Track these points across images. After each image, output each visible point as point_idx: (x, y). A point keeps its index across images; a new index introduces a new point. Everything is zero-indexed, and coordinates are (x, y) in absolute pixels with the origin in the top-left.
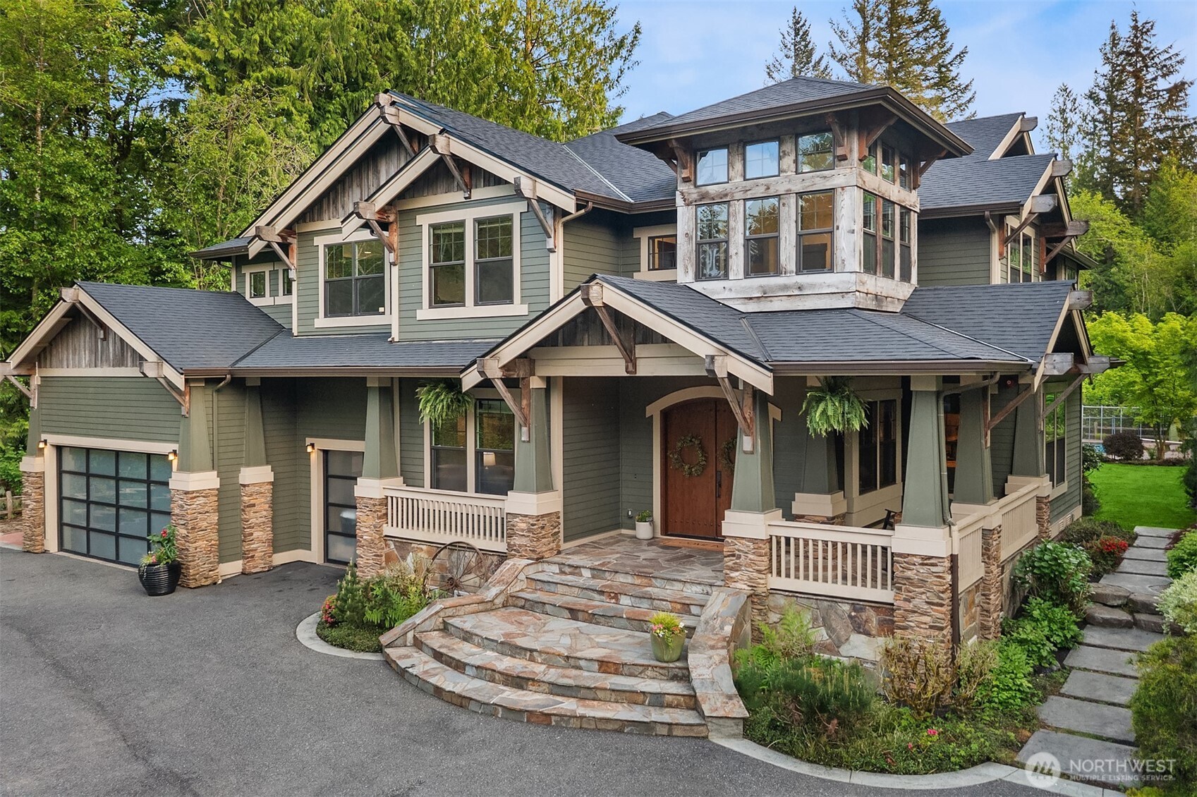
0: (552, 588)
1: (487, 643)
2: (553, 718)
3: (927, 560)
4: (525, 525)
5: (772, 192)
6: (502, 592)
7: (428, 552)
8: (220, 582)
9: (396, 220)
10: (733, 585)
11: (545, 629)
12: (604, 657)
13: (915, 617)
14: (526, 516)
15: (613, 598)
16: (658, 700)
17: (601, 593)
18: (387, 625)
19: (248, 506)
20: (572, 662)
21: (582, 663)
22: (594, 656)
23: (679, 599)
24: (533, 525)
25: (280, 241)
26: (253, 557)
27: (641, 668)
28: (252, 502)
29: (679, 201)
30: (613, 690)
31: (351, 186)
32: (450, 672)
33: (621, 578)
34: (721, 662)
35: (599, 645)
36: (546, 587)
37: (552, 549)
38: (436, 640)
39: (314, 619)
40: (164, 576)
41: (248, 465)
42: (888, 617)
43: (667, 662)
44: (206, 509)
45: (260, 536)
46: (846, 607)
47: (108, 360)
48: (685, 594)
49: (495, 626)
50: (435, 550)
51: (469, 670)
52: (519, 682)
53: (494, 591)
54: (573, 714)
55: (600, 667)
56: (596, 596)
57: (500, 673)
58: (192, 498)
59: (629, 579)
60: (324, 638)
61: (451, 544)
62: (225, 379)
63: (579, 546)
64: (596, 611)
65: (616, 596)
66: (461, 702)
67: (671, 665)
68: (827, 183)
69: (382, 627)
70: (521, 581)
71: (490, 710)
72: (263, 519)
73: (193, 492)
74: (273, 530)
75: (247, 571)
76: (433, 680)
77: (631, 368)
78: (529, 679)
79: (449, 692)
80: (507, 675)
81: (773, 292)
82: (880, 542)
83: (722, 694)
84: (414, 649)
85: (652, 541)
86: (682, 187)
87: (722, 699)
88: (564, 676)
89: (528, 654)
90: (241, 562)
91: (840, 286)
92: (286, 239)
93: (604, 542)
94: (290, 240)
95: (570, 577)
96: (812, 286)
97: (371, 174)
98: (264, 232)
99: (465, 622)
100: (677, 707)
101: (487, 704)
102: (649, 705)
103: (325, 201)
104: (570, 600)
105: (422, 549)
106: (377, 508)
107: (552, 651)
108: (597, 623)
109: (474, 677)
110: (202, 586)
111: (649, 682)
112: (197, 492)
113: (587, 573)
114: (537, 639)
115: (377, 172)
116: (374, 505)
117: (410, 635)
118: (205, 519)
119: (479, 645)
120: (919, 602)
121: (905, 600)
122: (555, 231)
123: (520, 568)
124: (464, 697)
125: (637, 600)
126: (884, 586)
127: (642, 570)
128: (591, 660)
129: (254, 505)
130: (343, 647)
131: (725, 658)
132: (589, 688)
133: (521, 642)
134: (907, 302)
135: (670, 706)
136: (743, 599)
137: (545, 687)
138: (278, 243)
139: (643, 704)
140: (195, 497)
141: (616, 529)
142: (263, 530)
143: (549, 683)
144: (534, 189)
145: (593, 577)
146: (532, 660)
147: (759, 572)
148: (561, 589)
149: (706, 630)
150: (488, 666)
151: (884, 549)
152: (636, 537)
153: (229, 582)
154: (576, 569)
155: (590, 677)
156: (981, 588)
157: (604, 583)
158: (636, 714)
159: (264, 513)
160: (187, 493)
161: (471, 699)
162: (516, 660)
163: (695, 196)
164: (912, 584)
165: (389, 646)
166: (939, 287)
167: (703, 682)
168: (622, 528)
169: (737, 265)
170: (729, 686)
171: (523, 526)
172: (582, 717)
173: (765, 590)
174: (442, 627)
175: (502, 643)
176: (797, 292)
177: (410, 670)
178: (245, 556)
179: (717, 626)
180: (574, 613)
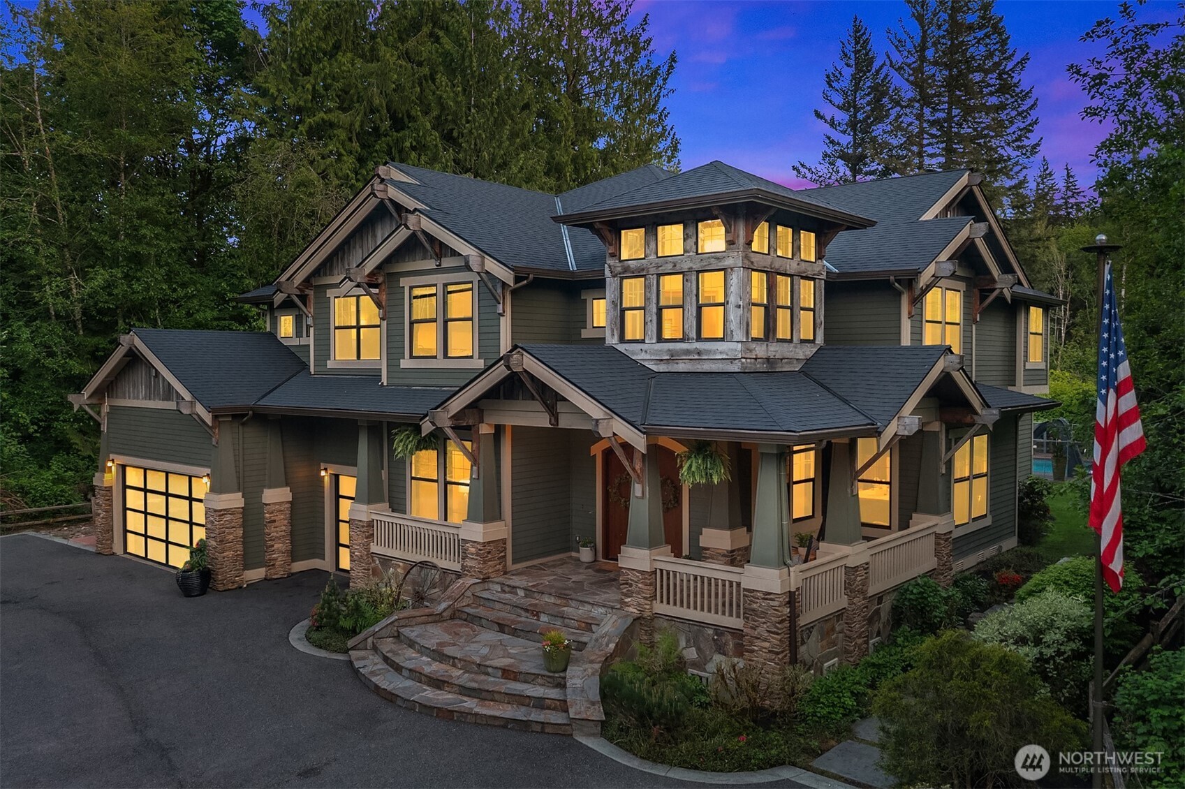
0: (491, 604)
1: (423, 650)
2: (455, 714)
3: (767, 595)
4: (474, 550)
5: (677, 269)
6: (449, 606)
7: (404, 569)
8: (245, 586)
9: (384, 282)
10: (626, 609)
11: (474, 640)
12: (507, 666)
13: (758, 643)
14: (475, 542)
15: (535, 616)
16: (540, 704)
17: (527, 610)
18: (358, 630)
19: (269, 522)
20: (482, 669)
21: (490, 670)
22: (498, 665)
23: (587, 618)
24: (480, 550)
25: (299, 293)
26: (273, 565)
27: (533, 677)
28: (273, 518)
29: (607, 273)
30: (506, 694)
31: (354, 248)
32: (392, 674)
33: (547, 599)
34: (593, 674)
35: (510, 656)
36: (487, 604)
37: (499, 570)
38: (387, 646)
39: (306, 623)
40: (196, 581)
41: (270, 487)
42: (740, 642)
43: (554, 672)
44: (232, 525)
45: (280, 548)
46: (710, 632)
47: (159, 394)
48: (592, 615)
49: (434, 636)
50: (410, 567)
51: (405, 673)
52: (438, 683)
53: (443, 605)
54: (470, 711)
55: (503, 675)
56: (523, 613)
57: (426, 676)
58: (220, 516)
59: (552, 600)
60: (308, 638)
61: (420, 563)
62: (247, 414)
63: (527, 568)
64: (519, 627)
65: (537, 614)
66: (390, 698)
67: (557, 675)
68: (720, 264)
69: (354, 632)
70: (468, 597)
71: (410, 706)
72: (283, 533)
73: (221, 510)
74: (292, 542)
75: (269, 577)
76: (374, 679)
77: (553, 421)
78: (444, 682)
79: (384, 689)
80: (430, 677)
81: (678, 356)
82: (734, 578)
83: (587, 701)
84: (372, 652)
85: (590, 566)
86: (610, 261)
87: (586, 704)
88: (473, 680)
89: (451, 661)
90: (263, 570)
91: (730, 353)
92: (304, 291)
93: (549, 564)
94: (307, 292)
95: (508, 596)
96: (708, 352)
97: (370, 237)
98: (284, 286)
99: (412, 631)
100: (554, 709)
101: (408, 700)
102: (533, 707)
103: (335, 259)
104: (504, 615)
105: (399, 566)
106: (365, 529)
107: (468, 659)
108: (518, 637)
109: (407, 678)
110: (229, 590)
111: (538, 688)
112: (225, 510)
113: (521, 593)
114: (462, 648)
115: (374, 236)
116: (363, 527)
117: (370, 640)
118: (232, 533)
119: (418, 652)
120: (761, 630)
121: (752, 628)
122: (504, 298)
123: (468, 586)
124: (394, 694)
125: (553, 618)
126: (738, 616)
127: (563, 592)
128: (496, 668)
129: (274, 521)
130: (320, 647)
131: (597, 671)
132: (488, 691)
133: (449, 651)
134: (808, 361)
135: (548, 708)
136: (630, 621)
137: (456, 689)
138: (296, 295)
139: (528, 705)
140: (223, 515)
141: (566, 552)
142: (283, 543)
143: (459, 686)
144: (483, 264)
145: (526, 596)
146: (454, 665)
147: (645, 598)
148: (498, 606)
149: (595, 646)
150: (417, 670)
151: (739, 584)
152: (579, 560)
153: (253, 586)
154: (513, 589)
155: (493, 682)
156: (844, 617)
157: (534, 601)
158: (519, 713)
159: (284, 528)
160: (216, 511)
161: (398, 696)
162: (442, 665)
163: (619, 269)
164: (756, 615)
165: (353, 648)
166: (841, 347)
167: (574, 690)
168: (572, 551)
169: (652, 331)
170: (595, 694)
171: (473, 550)
172: (476, 714)
173: (649, 614)
174: (396, 634)
175: (433, 650)
176: (696, 357)
177: (361, 670)
178: (269, 565)
179: (604, 643)
180: (502, 628)
